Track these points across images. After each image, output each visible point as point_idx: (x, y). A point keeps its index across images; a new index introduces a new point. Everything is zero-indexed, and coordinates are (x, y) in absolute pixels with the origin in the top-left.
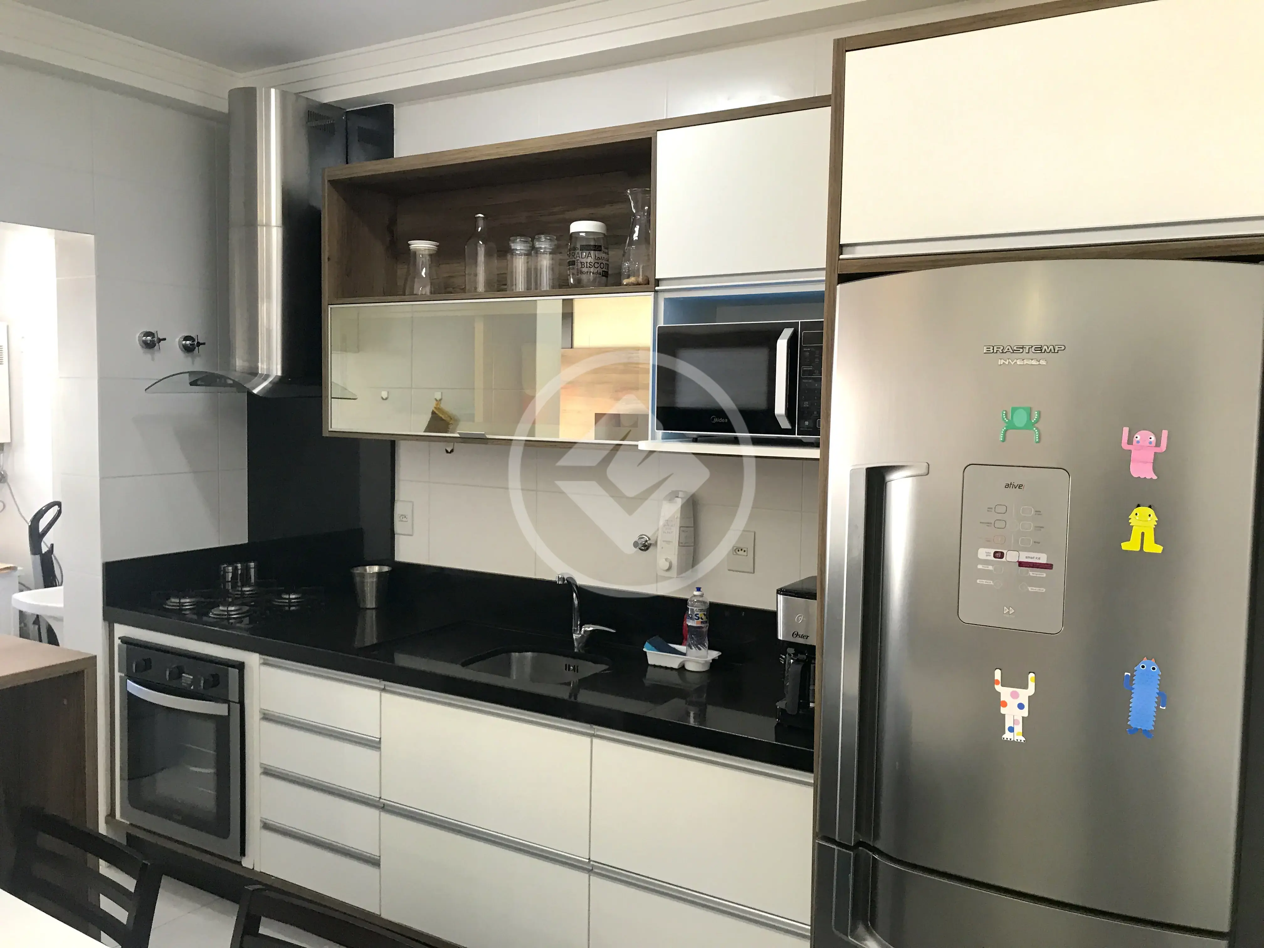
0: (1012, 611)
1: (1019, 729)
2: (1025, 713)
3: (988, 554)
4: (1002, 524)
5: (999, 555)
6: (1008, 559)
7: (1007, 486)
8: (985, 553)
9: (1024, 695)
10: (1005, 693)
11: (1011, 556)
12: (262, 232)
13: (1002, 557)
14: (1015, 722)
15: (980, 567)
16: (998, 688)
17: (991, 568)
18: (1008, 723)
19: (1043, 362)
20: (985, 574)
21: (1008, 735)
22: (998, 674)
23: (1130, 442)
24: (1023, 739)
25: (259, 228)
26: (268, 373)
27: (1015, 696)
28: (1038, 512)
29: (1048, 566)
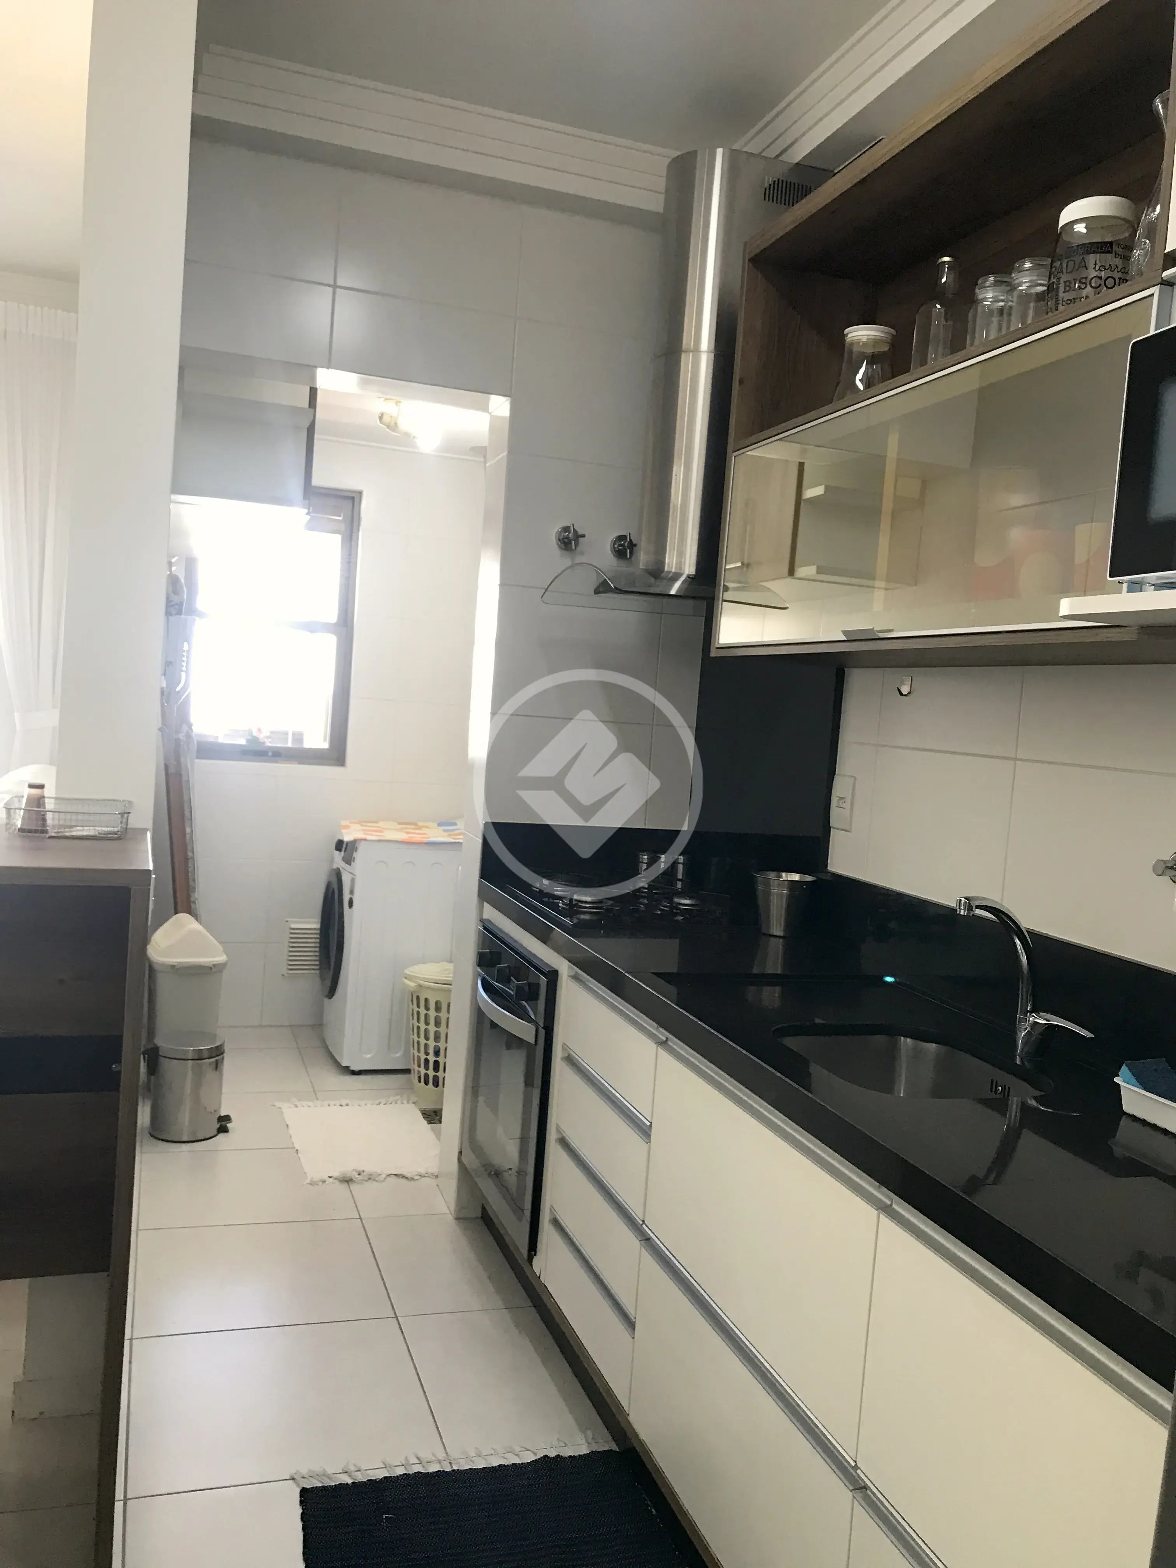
12: (686, 361)
25: (683, 356)
26: (678, 571)
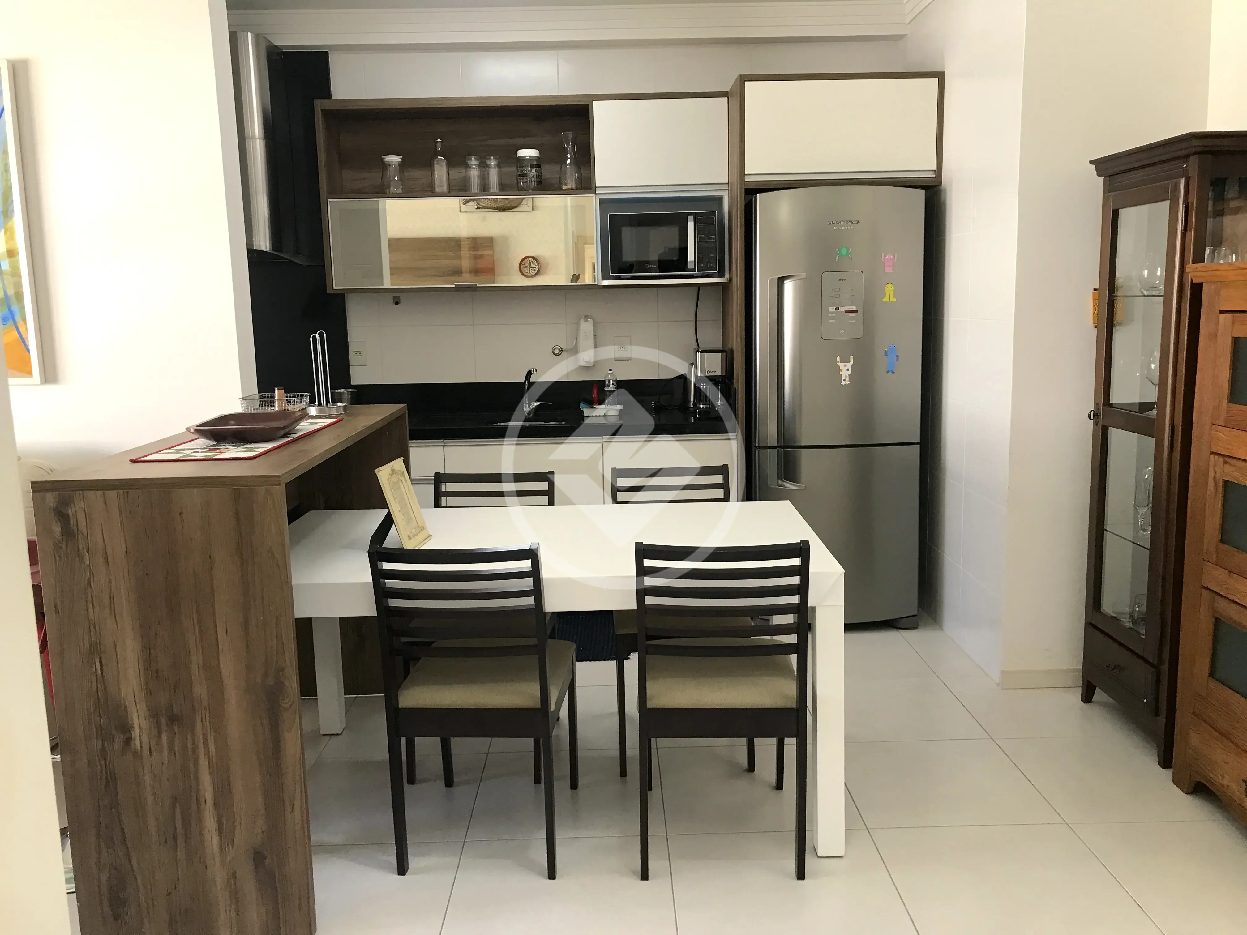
0: (843, 332)
1: (847, 379)
2: (849, 372)
3: (833, 309)
4: (838, 296)
5: (837, 309)
6: (841, 310)
7: (840, 280)
8: (832, 309)
9: (849, 365)
10: (841, 365)
11: (842, 309)
13: (838, 310)
14: (846, 377)
15: (830, 315)
16: (839, 364)
17: (834, 315)
18: (843, 378)
19: (852, 228)
20: (833, 318)
21: (843, 383)
22: (838, 359)
23: (885, 259)
24: (849, 383)
27: (845, 366)
28: (852, 289)
29: (856, 311)
